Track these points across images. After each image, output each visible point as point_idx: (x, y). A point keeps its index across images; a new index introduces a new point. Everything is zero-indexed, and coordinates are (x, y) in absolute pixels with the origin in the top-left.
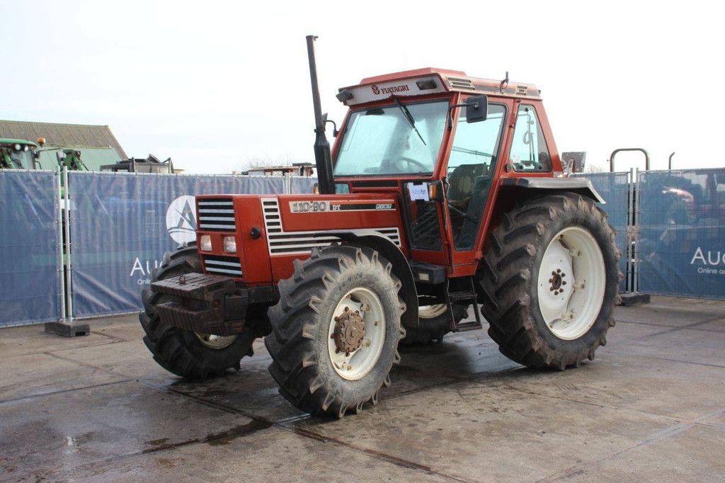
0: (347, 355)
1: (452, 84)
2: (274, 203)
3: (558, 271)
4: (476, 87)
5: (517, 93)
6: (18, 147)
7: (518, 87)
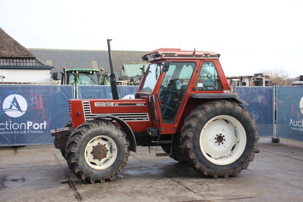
0: (100, 160)
1: (165, 56)
2: (88, 103)
3: (221, 134)
4: (179, 56)
5: (203, 57)
6: (91, 72)
7: (204, 54)
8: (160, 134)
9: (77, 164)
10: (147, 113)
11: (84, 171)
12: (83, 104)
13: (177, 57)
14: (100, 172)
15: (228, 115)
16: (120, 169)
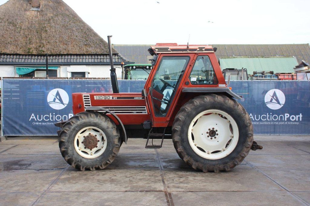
0: (91, 150)
2: (88, 96)
3: (213, 129)
4: (173, 50)
5: (198, 51)
6: (148, 67)
7: (199, 48)
8: (152, 126)
9: (67, 152)
10: (146, 107)
11: (74, 159)
12: (84, 97)
13: (170, 51)
14: (90, 160)
15: (219, 110)
16: (109, 159)
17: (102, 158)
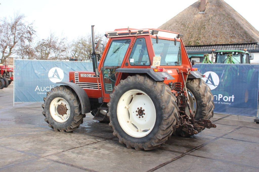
0: (63, 115)
1: (109, 35)
3: (141, 108)
4: (119, 34)
5: (137, 34)
7: (139, 31)
8: (103, 102)
10: (111, 84)
12: (75, 75)
13: (117, 35)
17: (67, 123)
